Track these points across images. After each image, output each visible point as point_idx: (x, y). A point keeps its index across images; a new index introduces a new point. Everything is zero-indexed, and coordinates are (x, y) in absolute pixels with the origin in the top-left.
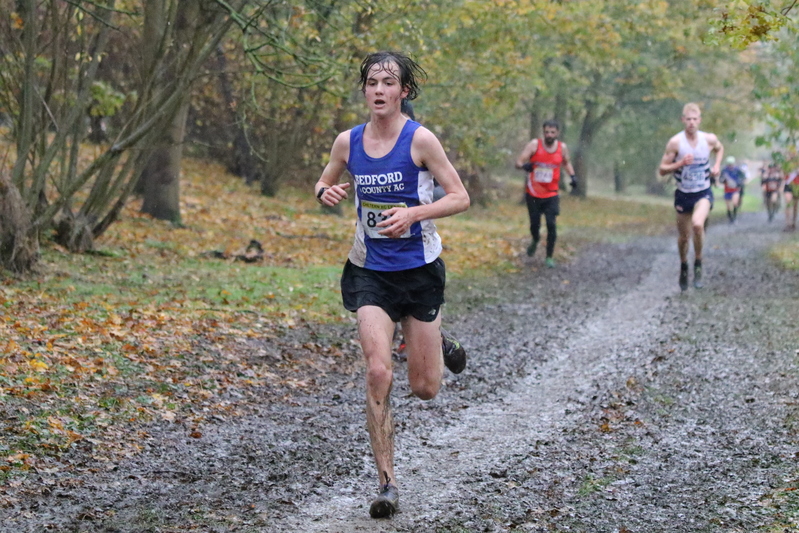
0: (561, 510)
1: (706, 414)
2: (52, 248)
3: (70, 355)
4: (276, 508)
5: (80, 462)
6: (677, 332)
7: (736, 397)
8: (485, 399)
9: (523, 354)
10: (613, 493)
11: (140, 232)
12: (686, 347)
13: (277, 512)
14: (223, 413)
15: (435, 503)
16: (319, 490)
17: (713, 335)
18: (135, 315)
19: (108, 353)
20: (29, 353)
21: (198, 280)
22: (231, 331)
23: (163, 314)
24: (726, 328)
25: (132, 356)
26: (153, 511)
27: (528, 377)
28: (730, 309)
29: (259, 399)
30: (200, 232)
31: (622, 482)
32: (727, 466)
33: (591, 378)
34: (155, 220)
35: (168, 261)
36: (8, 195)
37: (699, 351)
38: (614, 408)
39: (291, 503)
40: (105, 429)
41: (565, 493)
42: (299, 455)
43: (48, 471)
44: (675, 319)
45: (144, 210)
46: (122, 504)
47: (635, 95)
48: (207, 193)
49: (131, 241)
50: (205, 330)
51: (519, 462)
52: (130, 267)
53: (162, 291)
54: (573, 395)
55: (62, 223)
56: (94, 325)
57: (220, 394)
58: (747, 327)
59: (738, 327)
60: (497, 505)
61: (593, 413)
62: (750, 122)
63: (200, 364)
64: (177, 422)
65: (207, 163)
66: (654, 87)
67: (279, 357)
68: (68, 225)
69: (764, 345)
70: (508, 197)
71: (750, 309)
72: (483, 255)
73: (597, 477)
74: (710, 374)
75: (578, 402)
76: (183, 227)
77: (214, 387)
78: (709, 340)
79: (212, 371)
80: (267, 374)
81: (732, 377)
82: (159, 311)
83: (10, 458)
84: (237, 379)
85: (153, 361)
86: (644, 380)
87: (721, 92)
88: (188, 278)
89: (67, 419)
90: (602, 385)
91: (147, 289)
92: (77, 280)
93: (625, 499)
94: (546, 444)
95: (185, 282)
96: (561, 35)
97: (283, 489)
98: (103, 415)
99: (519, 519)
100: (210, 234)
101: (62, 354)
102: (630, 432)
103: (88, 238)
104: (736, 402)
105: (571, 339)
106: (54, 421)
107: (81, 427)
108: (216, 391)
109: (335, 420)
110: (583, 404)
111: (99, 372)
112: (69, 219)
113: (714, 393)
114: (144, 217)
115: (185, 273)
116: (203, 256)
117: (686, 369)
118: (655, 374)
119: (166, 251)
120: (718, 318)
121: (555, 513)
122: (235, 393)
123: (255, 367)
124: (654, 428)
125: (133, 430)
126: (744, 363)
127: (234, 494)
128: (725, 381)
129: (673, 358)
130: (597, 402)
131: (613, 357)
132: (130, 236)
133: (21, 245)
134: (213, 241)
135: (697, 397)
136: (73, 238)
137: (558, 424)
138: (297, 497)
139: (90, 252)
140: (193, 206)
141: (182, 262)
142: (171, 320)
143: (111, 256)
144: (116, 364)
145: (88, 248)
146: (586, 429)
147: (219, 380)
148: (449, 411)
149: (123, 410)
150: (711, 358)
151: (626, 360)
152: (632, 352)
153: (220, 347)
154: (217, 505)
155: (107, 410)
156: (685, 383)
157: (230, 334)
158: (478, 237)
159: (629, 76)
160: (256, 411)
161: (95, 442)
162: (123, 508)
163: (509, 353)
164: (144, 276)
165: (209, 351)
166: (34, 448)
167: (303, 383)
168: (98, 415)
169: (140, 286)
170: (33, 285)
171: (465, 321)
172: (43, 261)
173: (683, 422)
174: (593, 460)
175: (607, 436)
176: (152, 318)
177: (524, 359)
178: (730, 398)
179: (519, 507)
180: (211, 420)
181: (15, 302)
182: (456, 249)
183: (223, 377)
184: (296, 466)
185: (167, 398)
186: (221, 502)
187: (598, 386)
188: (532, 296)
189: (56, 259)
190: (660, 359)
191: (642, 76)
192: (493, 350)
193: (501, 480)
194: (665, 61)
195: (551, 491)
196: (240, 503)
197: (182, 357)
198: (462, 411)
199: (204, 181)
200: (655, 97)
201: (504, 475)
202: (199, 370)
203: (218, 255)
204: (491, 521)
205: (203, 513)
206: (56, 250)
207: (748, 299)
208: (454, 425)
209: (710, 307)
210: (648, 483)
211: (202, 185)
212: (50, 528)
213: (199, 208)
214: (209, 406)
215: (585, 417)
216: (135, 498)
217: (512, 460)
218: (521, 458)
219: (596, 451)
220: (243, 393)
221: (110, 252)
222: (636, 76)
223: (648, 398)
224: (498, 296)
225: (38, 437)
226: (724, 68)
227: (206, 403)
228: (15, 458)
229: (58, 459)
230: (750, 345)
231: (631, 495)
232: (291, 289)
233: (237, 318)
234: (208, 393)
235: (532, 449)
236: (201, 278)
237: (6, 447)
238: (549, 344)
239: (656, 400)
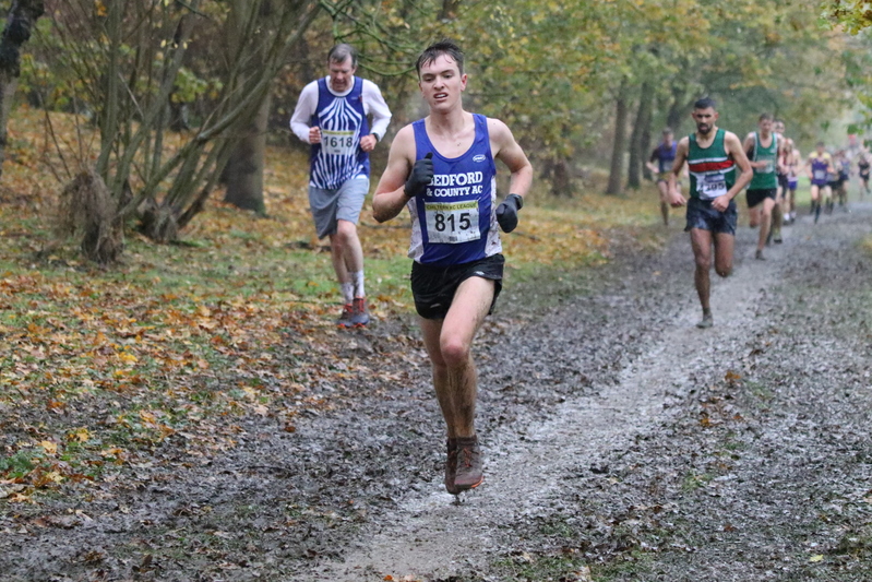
0: (664, 507)
1: (808, 408)
2: (136, 238)
3: (160, 348)
4: (375, 504)
5: (174, 456)
6: (773, 324)
7: (836, 391)
8: (581, 393)
9: (617, 347)
10: (716, 489)
11: (224, 222)
12: (784, 339)
13: (376, 508)
14: (316, 407)
15: (535, 498)
16: (418, 486)
17: (809, 328)
18: (223, 307)
19: (198, 346)
20: (117, 346)
21: (284, 271)
22: (321, 323)
23: (251, 306)
24: (822, 320)
25: (222, 349)
26: (250, 507)
27: (624, 371)
28: (826, 301)
29: (351, 393)
30: (285, 221)
31: (725, 478)
32: (831, 462)
33: (688, 371)
34: (238, 210)
35: (254, 252)
36: (92, 185)
37: (796, 344)
38: (714, 402)
39: (389, 499)
40: (197, 423)
41: (668, 489)
42: (395, 450)
43: (141, 465)
44: (770, 311)
45: (227, 200)
46: (217, 500)
47: (723, 83)
48: (289, 182)
49: (215, 232)
50: (295, 322)
51: (620, 457)
52: (216, 258)
53: (250, 282)
54: (671, 389)
55: (146, 213)
56: (182, 318)
57: (312, 388)
58: (843, 320)
59: (834, 318)
60: (599, 501)
61: (692, 407)
62: (839, 110)
63: (291, 357)
64: (270, 416)
65: (289, 152)
66: (742, 75)
67: (370, 349)
68: (152, 215)
69: (862, 338)
70: (594, 186)
71: (846, 300)
72: (572, 245)
73: (699, 473)
74: (809, 368)
75: (676, 396)
76: (267, 217)
77: (305, 381)
78: (806, 333)
79: (303, 364)
80: (359, 367)
81: (832, 370)
82: (248, 303)
83: (103, 453)
84: (329, 372)
85: (243, 353)
86: (741, 374)
87: (811, 79)
88: (275, 269)
89: (160, 413)
90: (699, 378)
91: (234, 280)
92: (162, 271)
93: (729, 495)
94: (646, 439)
95: (272, 273)
96: (651, 22)
97: (381, 485)
98: (195, 409)
99: (621, 515)
100: (295, 225)
101: (151, 346)
102: (731, 427)
103: (173, 228)
104: (836, 396)
105: (665, 332)
106: (146, 415)
107: (174, 422)
108: (308, 384)
109: (430, 414)
110: (681, 398)
111: (190, 365)
112: (153, 209)
113: (814, 386)
114: (227, 206)
115: (271, 264)
116: (289, 246)
117: (785, 362)
118: (753, 367)
119: (251, 242)
120: (814, 311)
121: (657, 509)
122: (327, 387)
123: (347, 360)
124: (755, 423)
125: (226, 424)
126: (843, 356)
127: (332, 490)
128: (825, 375)
129: (771, 351)
130: (695, 396)
131: (710, 350)
132: (214, 226)
133: (106, 236)
134: (298, 231)
135: (796, 391)
136: (157, 229)
137: (656, 419)
138: (395, 493)
139: (175, 243)
140: (276, 196)
141: (267, 252)
142: (260, 312)
143: (196, 246)
144: (206, 357)
145: (173, 239)
146: (686, 424)
147: (310, 374)
148: (546, 405)
149: (215, 403)
150: (809, 351)
151: (723, 353)
152: (729, 345)
153: (311, 339)
154: (314, 501)
155: (199, 404)
156: (784, 377)
157: (320, 327)
158: (566, 227)
159: (716, 63)
160: (349, 405)
161: (188, 436)
162: (219, 504)
163: (603, 346)
164: (230, 268)
165: (300, 344)
166: (127, 443)
167: (396, 377)
168: (190, 409)
169: (226, 277)
170: (118, 276)
171: (557, 313)
172: (127, 252)
173: (783, 416)
174: (694, 455)
175: (707, 431)
176: (241, 310)
177: (619, 353)
178: (830, 392)
179: (621, 503)
180: (305, 414)
181: (102, 293)
182: (543, 239)
183: (314, 371)
184: (393, 461)
185: (258, 392)
186: (318, 497)
187: (695, 379)
188: (623, 287)
189: (141, 250)
190: (757, 352)
191: (730, 63)
192: (587, 343)
193: (602, 476)
194: (753, 49)
195: (653, 488)
196: (338, 499)
197: (273, 350)
198: (559, 405)
199: (285, 170)
200: (744, 85)
201: (605, 470)
202: (290, 363)
203: (303, 245)
204: (593, 517)
205: (301, 509)
206: (140, 241)
207: (843, 291)
208: (551, 420)
209: (805, 299)
210: (751, 479)
211: (284, 175)
212: (146, 524)
213: (283, 197)
214: (302, 400)
215: (684, 411)
216: (231, 493)
217: (612, 455)
218: (621, 453)
219: (697, 446)
220: (336, 387)
221: (195, 242)
222: (724, 64)
223: (747, 392)
224: (589, 288)
225: (131, 431)
226: (813, 56)
227: (299, 397)
228: (109, 452)
229: (151, 453)
230: (848, 339)
231: (734, 491)
232: (380, 280)
233: (326, 310)
234: (301, 387)
235: (632, 444)
236: (288, 269)
237: (99, 442)
238: (644, 337)
239: (755, 394)
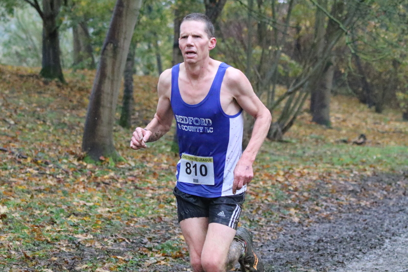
11: (309, 131)
13: (335, 267)
14: (324, 218)
16: (359, 256)
18: (291, 171)
19: (274, 190)
21: (330, 154)
23: (305, 170)
26: (273, 267)
29: (344, 211)
30: (339, 130)
34: (318, 125)
35: (318, 145)
39: (343, 263)
40: (262, 226)
42: (354, 239)
45: (314, 120)
48: (348, 112)
49: (303, 136)
50: (324, 178)
52: (298, 148)
53: (311, 159)
57: (325, 209)
63: (318, 195)
64: (299, 223)
67: (359, 190)
76: (331, 129)
77: (323, 205)
80: (351, 199)
84: (336, 201)
88: (325, 152)
92: (271, 154)
95: (323, 155)
97: (341, 256)
98: (263, 220)
101: (251, 190)
103: (279, 134)
107: (251, 226)
108: (324, 207)
115: (324, 150)
116: (337, 142)
119: (318, 140)
122: (333, 208)
123: (345, 196)
125: (275, 227)
127: (316, 258)
132: (303, 133)
136: (272, 135)
138: (347, 260)
139: (281, 141)
140: (339, 119)
141: (324, 145)
142: (309, 173)
144: (276, 195)
145: (280, 139)
147: (326, 202)
149: (273, 217)
153: (331, 186)
154: (306, 264)
155: (266, 217)
157: (337, 180)
160: (341, 217)
161: (255, 233)
164: (303, 152)
165: (324, 188)
167: (368, 203)
168: (261, 220)
169: (301, 157)
176: (300, 172)
180: (317, 222)
183: (328, 201)
184: (351, 244)
185: (297, 211)
186: (308, 262)
196: (318, 262)
197: (310, 191)
203: (344, 141)
205: (297, 268)
211: (346, 109)
213: (342, 119)
214: (318, 215)
220: (337, 208)
221: (291, 141)
227: (317, 213)
232: (375, 158)
233: (342, 172)
234: (319, 209)
236: (332, 153)
